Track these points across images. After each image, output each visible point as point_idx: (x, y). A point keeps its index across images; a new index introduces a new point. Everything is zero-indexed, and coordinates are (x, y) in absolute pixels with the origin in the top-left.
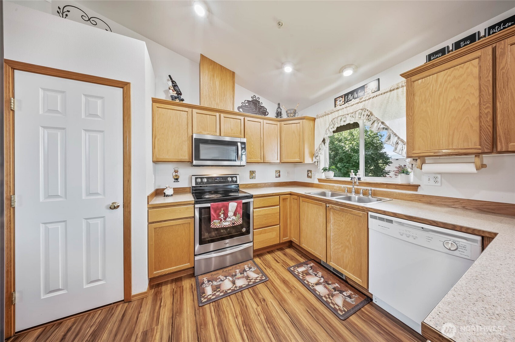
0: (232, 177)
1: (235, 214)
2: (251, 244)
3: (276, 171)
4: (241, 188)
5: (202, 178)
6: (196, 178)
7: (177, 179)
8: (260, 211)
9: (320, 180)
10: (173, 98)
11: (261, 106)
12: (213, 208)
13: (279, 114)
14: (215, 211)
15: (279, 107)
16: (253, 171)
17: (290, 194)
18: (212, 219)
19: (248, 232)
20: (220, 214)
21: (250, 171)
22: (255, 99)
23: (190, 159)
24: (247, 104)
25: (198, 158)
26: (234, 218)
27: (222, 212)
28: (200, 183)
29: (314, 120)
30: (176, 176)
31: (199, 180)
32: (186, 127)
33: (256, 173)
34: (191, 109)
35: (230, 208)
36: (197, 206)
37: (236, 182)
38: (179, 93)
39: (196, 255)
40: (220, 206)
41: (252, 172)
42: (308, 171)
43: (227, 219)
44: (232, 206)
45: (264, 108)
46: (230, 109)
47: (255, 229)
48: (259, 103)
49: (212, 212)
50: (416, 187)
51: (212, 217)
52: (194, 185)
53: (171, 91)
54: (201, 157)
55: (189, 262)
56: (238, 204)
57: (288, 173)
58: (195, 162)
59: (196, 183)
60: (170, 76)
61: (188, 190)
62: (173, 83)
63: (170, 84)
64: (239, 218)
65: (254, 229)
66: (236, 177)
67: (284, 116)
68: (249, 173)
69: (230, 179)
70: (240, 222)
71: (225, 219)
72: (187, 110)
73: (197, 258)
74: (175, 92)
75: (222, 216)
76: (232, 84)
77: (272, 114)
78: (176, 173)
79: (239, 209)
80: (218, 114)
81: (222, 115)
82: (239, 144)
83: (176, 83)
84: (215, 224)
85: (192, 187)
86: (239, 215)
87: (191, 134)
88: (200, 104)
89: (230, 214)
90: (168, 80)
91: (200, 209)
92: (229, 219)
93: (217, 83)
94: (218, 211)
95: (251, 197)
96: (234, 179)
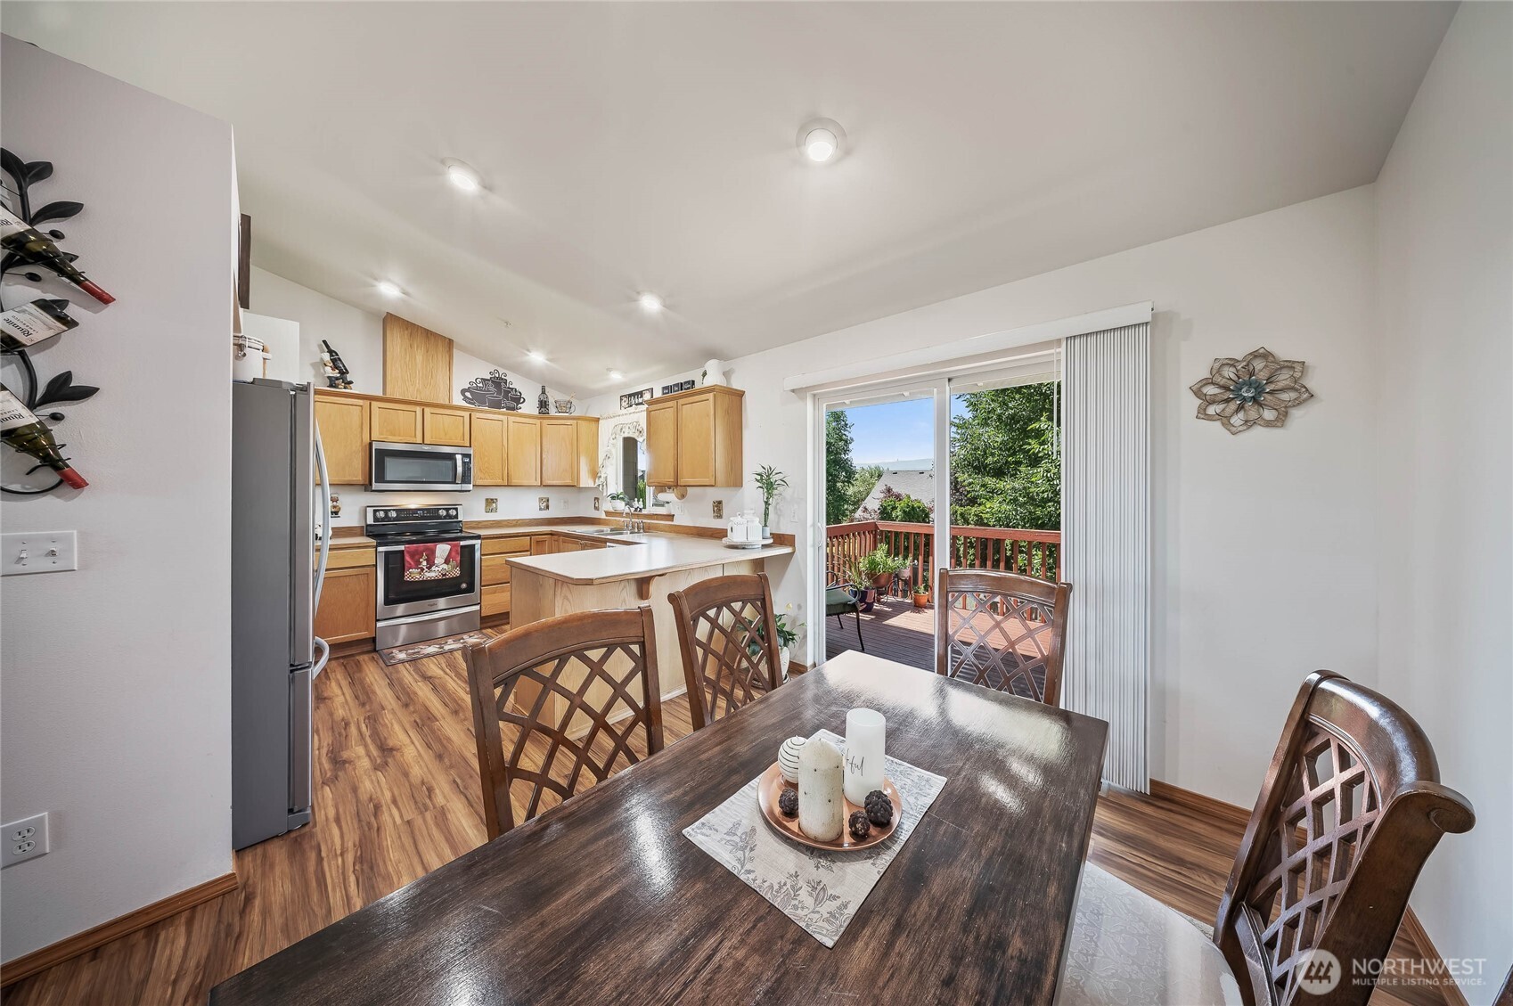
0: (447, 510)
1: (447, 562)
2: (477, 607)
3: (541, 499)
4: (467, 528)
5: (386, 512)
6: (375, 511)
7: (335, 513)
8: (494, 559)
9: (607, 513)
10: (332, 382)
11: (509, 388)
12: (408, 552)
13: (543, 405)
14: (412, 556)
15: (544, 392)
16: (492, 500)
17: (551, 534)
18: (406, 568)
19: (471, 589)
20: (421, 560)
21: (487, 500)
22: (497, 375)
23: (365, 480)
24: (481, 385)
25: (381, 479)
26: (445, 566)
27: (425, 557)
28: (383, 520)
29: (597, 420)
30: (334, 507)
31: (382, 514)
32: (359, 429)
33: (498, 503)
34: (368, 402)
35: (438, 553)
36: (381, 549)
37: (456, 516)
38: (344, 372)
39: (379, 620)
40: (422, 548)
41: (490, 502)
42: (595, 499)
43: (433, 568)
44: (442, 550)
45: (516, 391)
46: (443, 400)
47: (485, 586)
48: (506, 383)
49: (407, 558)
50: (671, 517)
51: (406, 564)
52: (370, 521)
53: (328, 369)
54: (388, 478)
55: (367, 630)
56: (453, 546)
57: (565, 502)
58: (375, 486)
59: (376, 519)
60: (324, 342)
61: (359, 531)
62: (331, 355)
63: (327, 357)
64: (453, 568)
65: (481, 586)
66: (456, 509)
67: (553, 411)
68: (484, 502)
69: (442, 513)
70: (457, 572)
71: (429, 568)
72: (361, 404)
73: (380, 624)
74: (337, 371)
75: (425, 563)
76: (448, 359)
77: (530, 407)
78: (335, 503)
79: (453, 554)
80: (419, 410)
81: (427, 410)
82: (459, 457)
83: (337, 355)
84: (413, 575)
85: (367, 526)
86: (453, 563)
87: (368, 441)
88: (384, 394)
89: (439, 560)
90: (323, 352)
91: (387, 553)
92: (437, 569)
93: (419, 358)
94: (417, 557)
95: (478, 537)
96: (453, 513)
